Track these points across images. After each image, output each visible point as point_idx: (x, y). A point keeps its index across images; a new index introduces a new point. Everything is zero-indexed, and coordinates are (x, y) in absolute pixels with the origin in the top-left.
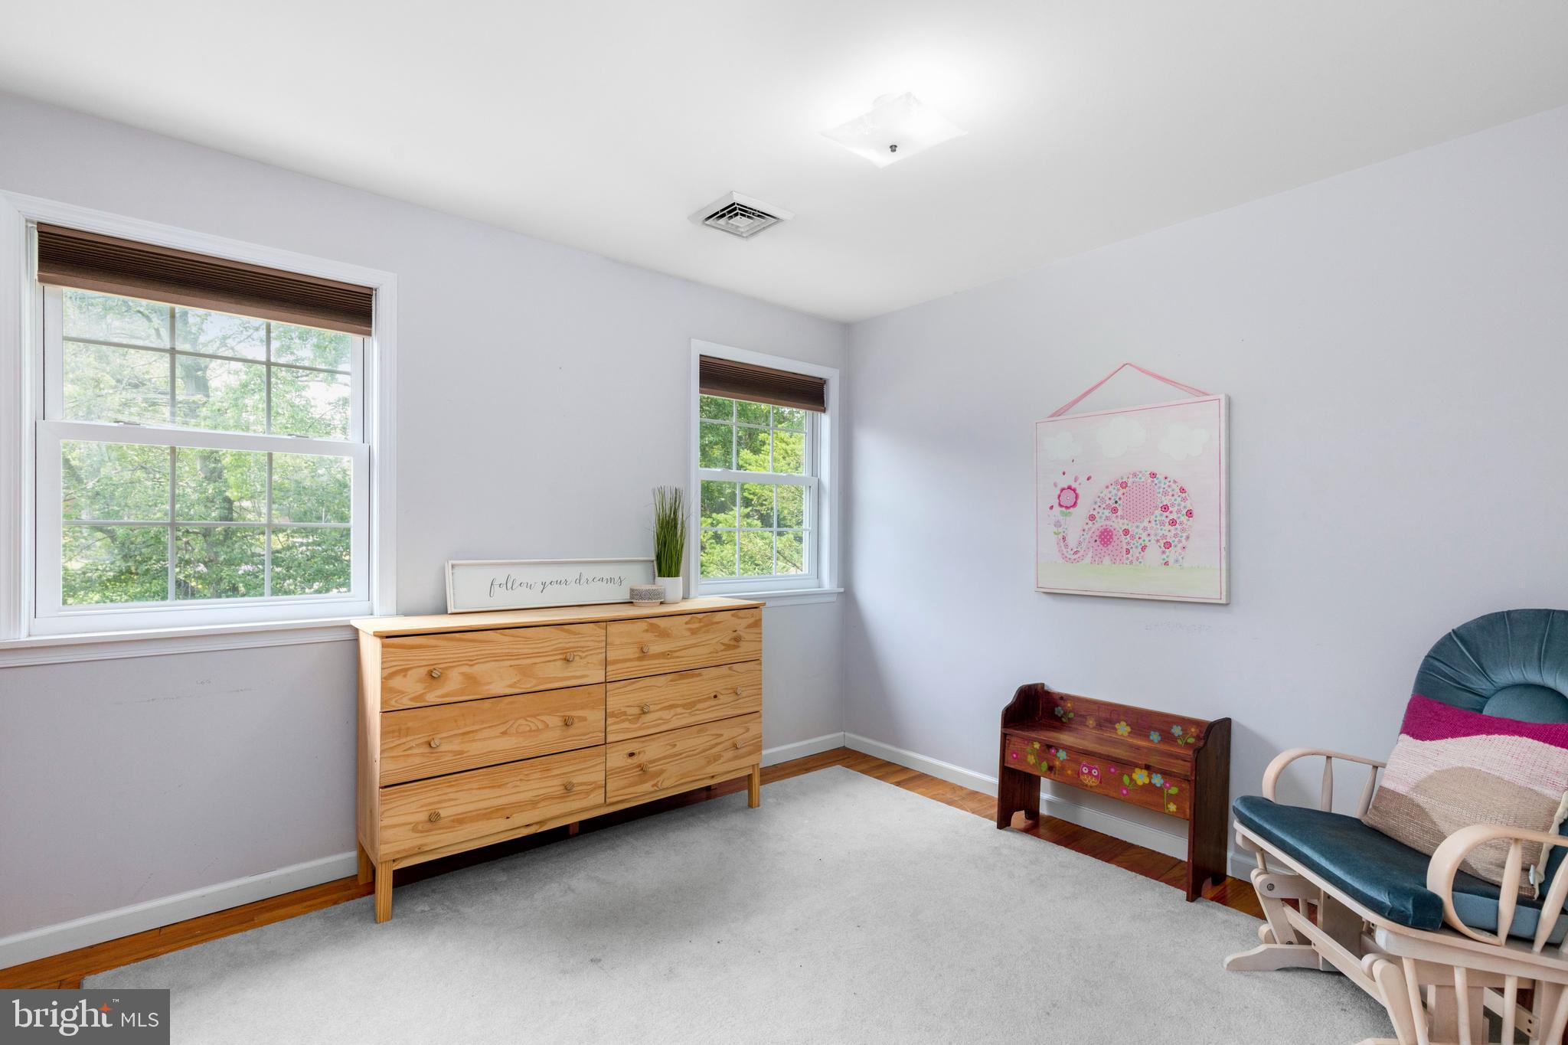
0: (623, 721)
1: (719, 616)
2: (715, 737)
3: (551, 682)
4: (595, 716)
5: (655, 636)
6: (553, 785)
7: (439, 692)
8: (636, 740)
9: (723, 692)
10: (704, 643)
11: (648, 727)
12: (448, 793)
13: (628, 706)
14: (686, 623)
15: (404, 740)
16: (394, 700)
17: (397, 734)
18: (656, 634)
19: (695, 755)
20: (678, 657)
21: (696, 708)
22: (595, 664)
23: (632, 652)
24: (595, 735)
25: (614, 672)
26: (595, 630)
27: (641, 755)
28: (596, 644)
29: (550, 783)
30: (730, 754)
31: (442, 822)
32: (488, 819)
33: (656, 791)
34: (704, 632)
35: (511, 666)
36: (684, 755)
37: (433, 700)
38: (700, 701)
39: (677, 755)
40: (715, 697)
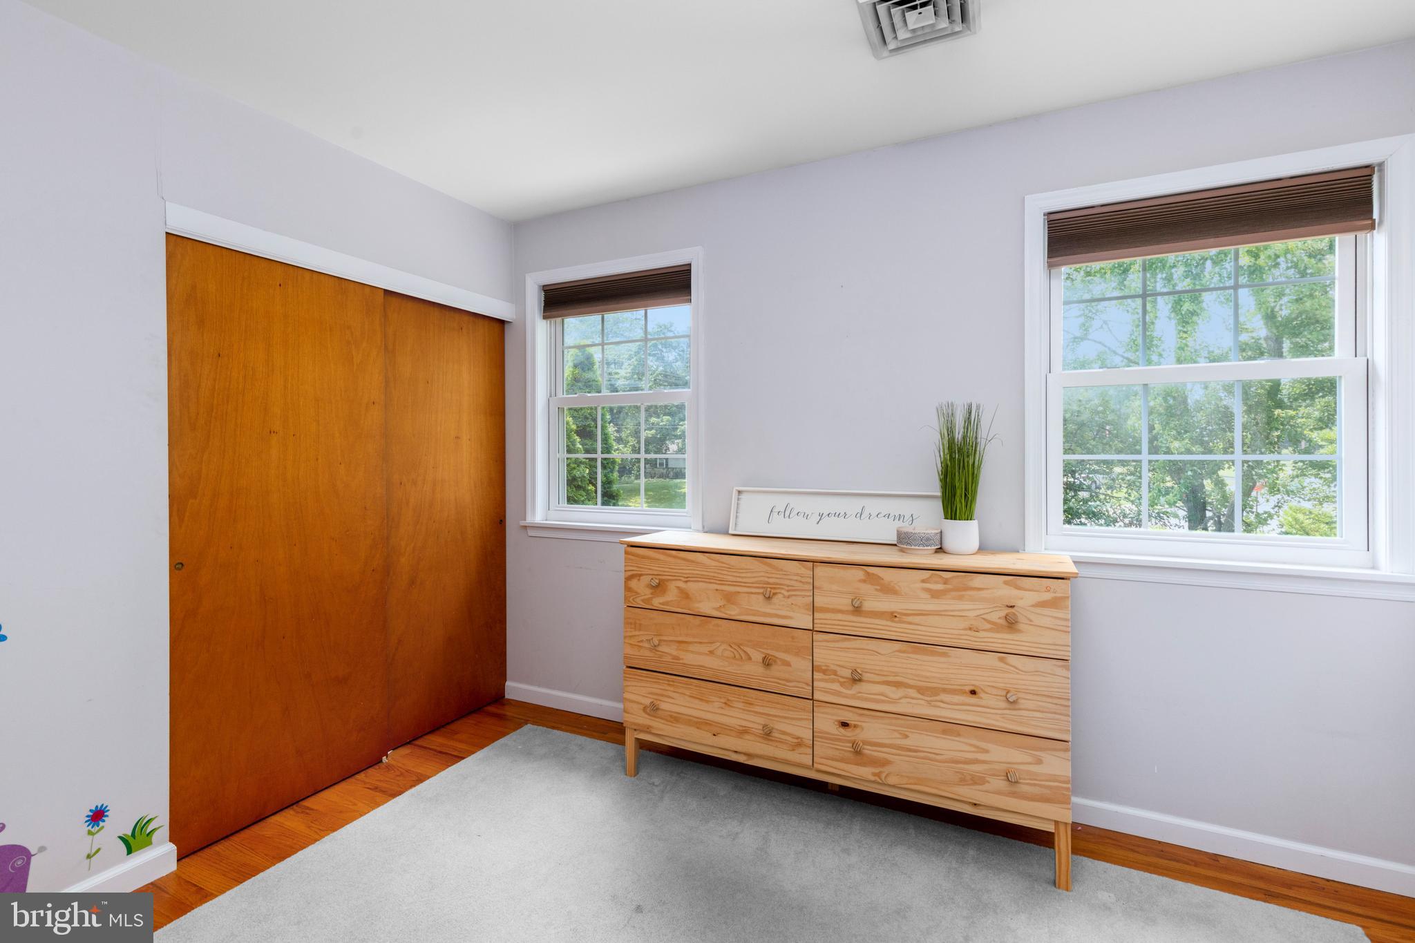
0: (833, 681)
1: (979, 581)
2: (973, 749)
3: (754, 615)
4: (801, 666)
5: (876, 590)
6: (755, 722)
7: (661, 600)
8: (851, 709)
9: (989, 690)
10: (952, 613)
11: (867, 700)
12: (667, 690)
13: (839, 666)
14: (923, 581)
15: (637, 633)
16: (632, 598)
17: (633, 626)
18: (878, 588)
19: (937, 761)
20: (910, 623)
21: (938, 698)
22: (799, 607)
23: (844, 602)
24: (800, 685)
25: (824, 621)
26: (800, 569)
27: (858, 731)
28: (801, 584)
29: (752, 718)
30: (1000, 784)
31: (659, 712)
32: (698, 728)
33: (874, 782)
34: (953, 598)
35: (717, 590)
36: (919, 754)
37: (658, 605)
38: (945, 691)
39: (910, 750)
40: (973, 692)
